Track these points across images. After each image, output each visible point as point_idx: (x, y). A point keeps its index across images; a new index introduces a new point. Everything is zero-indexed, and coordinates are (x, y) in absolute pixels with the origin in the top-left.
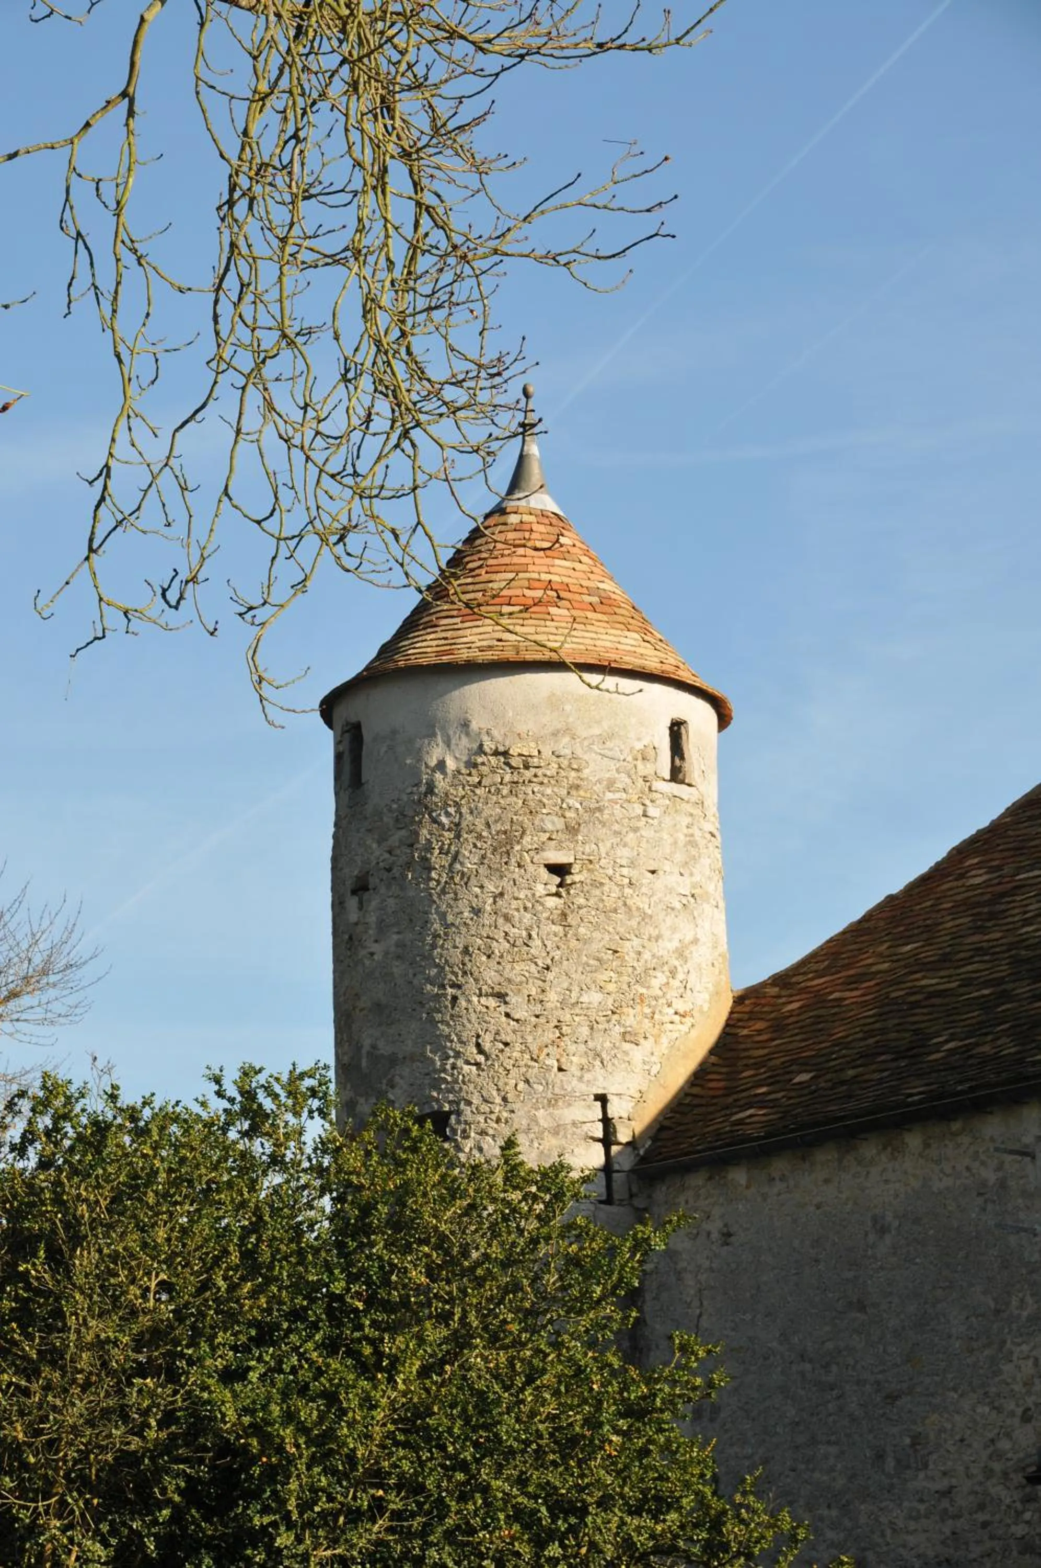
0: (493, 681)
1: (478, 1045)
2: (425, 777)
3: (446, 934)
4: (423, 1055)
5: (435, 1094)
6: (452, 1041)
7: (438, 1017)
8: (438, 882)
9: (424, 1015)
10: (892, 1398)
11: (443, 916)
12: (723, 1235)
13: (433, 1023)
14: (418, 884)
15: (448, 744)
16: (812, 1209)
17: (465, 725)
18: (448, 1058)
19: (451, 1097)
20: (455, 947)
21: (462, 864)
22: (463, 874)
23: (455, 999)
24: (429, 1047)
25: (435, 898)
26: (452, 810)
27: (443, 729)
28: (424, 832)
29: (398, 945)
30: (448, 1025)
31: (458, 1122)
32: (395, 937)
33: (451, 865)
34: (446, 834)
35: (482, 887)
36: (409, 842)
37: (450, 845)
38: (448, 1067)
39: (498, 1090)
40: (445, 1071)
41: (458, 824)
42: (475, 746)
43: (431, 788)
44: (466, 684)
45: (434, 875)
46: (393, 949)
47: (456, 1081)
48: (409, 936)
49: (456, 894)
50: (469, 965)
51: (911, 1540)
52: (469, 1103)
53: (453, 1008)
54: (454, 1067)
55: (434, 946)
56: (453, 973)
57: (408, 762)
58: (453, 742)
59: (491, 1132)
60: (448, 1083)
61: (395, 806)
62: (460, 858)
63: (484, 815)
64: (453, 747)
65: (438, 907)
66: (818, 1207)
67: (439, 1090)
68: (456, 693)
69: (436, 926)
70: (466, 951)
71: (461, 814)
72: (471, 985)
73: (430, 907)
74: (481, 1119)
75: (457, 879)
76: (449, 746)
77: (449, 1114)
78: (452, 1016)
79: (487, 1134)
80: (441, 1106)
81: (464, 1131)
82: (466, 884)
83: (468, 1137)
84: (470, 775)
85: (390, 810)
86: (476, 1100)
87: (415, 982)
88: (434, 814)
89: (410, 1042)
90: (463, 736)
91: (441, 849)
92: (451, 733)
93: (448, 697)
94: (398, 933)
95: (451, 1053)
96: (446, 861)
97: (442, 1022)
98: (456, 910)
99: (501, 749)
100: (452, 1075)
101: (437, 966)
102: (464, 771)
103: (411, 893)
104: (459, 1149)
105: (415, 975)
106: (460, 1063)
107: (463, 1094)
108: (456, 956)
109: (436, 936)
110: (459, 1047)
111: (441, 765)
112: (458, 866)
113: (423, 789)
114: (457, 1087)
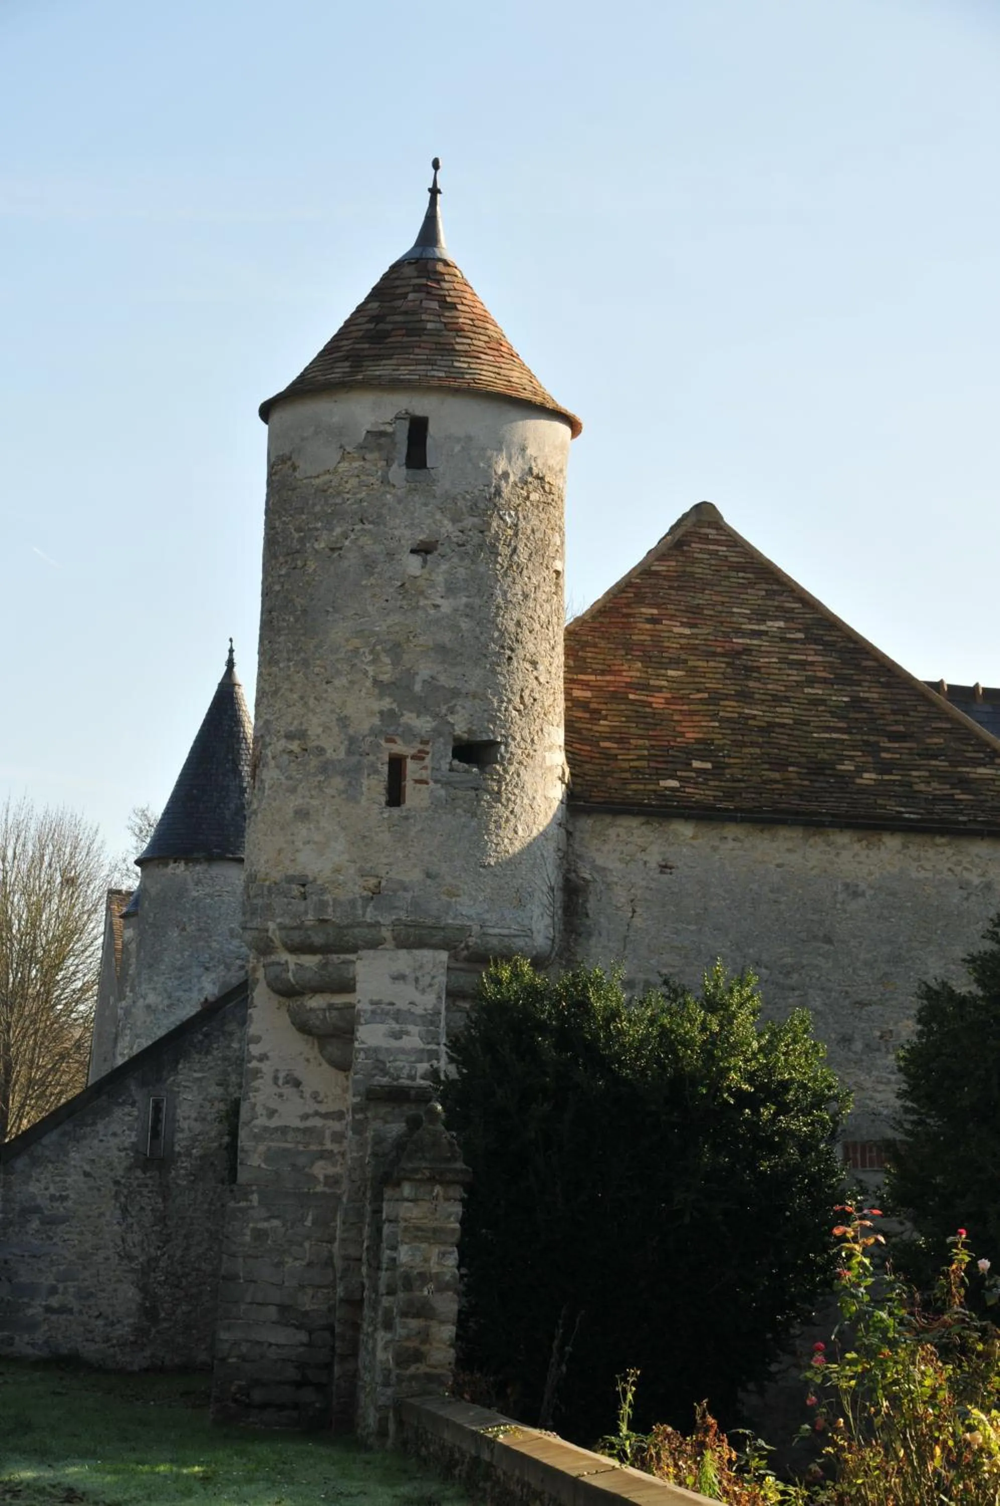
0: (542, 421)
1: (522, 697)
2: (494, 481)
3: (506, 607)
4: (485, 695)
5: (491, 727)
6: (506, 690)
7: (499, 669)
8: (502, 567)
9: (488, 666)
10: (862, 1004)
11: (505, 593)
12: (660, 866)
13: (494, 673)
14: (487, 563)
15: (510, 459)
16: (772, 866)
17: (523, 449)
18: (502, 702)
19: (503, 732)
20: (512, 619)
21: (519, 557)
22: (518, 565)
23: (510, 658)
24: (489, 691)
25: (500, 577)
26: (513, 513)
27: (508, 448)
28: (494, 524)
29: (467, 605)
30: (505, 677)
31: (507, 751)
32: (464, 600)
33: (511, 555)
34: (509, 530)
35: (529, 578)
36: (482, 529)
37: (511, 539)
38: (503, 709)
39: (530, 733)
40: (500, 711)
41: (516, 525)
42: (526, 467)
43: (498, 492)
44: (526, 418)
45: (499, 559)
46: (461, 608)
47: (507, 721)
48: (477, 601)
49: (514, 579)
50: (521, 635)
51: (879, 1096)
52: (514, 739)
53: (509, 665)
54: (506, 710)
55: (497, 615)
56: (510, 638)
57: (482, 465)
58: (513, 460)
59: (525, 763)
60: (501, 720)
61: (468, 496)
62: (518, 551)
63: (532, 523)
64: (512, 463)
65: (501, 586)
66: (778, 866)
67: (495, 725)
68: (520, 423)
69: (500, 600)
70: (518, 624)
71: (518, 518)
72: (520, 653)
73: (496, 583)
74: (520, 751)
75: (515, 568)
76: (510, 462)
77: (500, 743)
78: (508, 671)
79: (522, 764)
80: (496, 738)
81: (510, 759)
82: (521, 573)
83: (511, 764)
84: (522, 488)
85: (464, 498)
86: (518, 738)
87: (482, 638)
88: (501, 513)
89: (474, 684)
90: (520, 458)
91: (505, 541)
92: (513, 452)
93: (514, 424)
94: (468, 597)
95: (505, 699)
96: (507, 551)
97: (501, 674)
98: (514, 591)
99: (541, 475)
100: (505, 716)
101: (500, 630)
102: (519, 485)
103: (482, 569)
104: (506, 771)
105: (482, 633)
106: (511, 708)
107: (511, 731)
108: (512, 628)
109: (498, 607)
110: (510, 695)
111: (506, 475)
112: (515, 557)
113: (493, 490)
114: (508, 725)
